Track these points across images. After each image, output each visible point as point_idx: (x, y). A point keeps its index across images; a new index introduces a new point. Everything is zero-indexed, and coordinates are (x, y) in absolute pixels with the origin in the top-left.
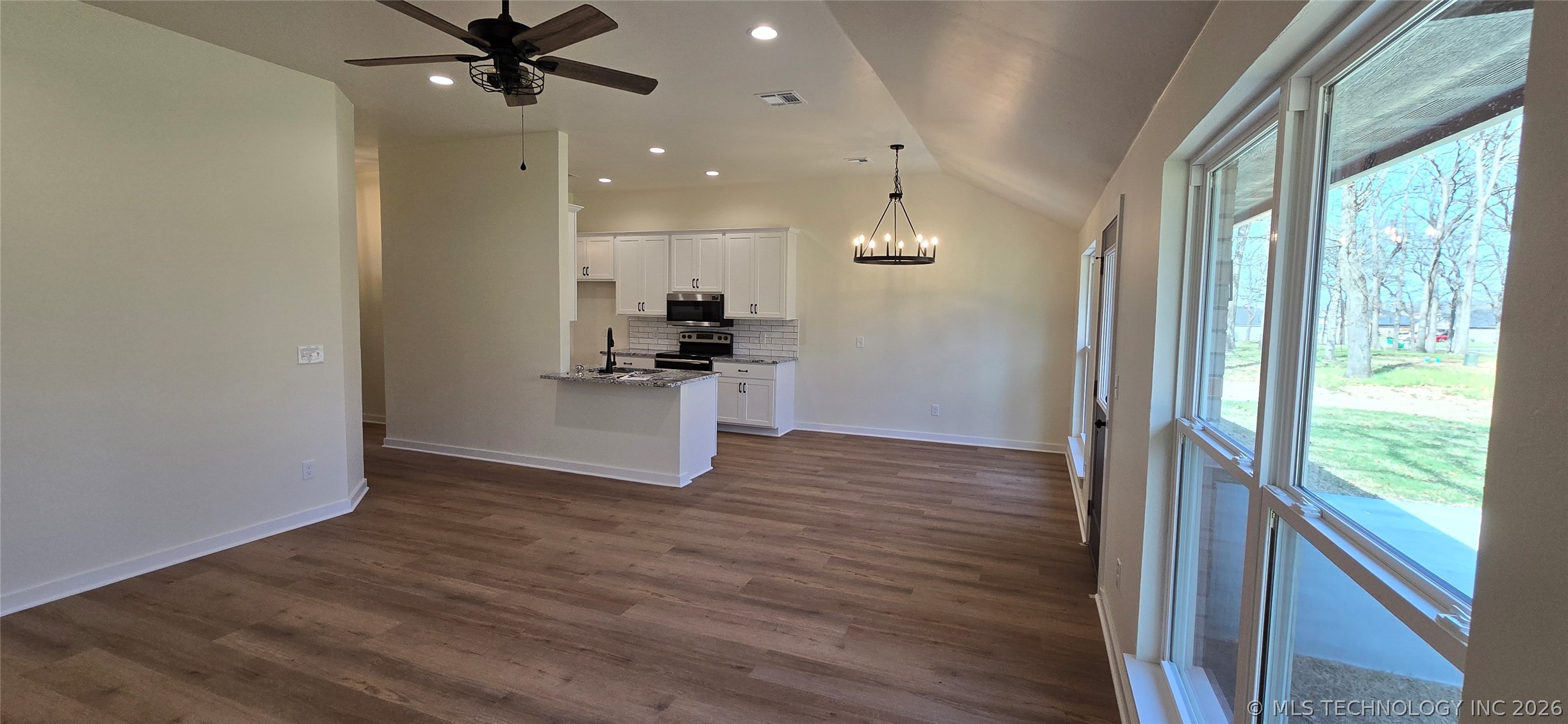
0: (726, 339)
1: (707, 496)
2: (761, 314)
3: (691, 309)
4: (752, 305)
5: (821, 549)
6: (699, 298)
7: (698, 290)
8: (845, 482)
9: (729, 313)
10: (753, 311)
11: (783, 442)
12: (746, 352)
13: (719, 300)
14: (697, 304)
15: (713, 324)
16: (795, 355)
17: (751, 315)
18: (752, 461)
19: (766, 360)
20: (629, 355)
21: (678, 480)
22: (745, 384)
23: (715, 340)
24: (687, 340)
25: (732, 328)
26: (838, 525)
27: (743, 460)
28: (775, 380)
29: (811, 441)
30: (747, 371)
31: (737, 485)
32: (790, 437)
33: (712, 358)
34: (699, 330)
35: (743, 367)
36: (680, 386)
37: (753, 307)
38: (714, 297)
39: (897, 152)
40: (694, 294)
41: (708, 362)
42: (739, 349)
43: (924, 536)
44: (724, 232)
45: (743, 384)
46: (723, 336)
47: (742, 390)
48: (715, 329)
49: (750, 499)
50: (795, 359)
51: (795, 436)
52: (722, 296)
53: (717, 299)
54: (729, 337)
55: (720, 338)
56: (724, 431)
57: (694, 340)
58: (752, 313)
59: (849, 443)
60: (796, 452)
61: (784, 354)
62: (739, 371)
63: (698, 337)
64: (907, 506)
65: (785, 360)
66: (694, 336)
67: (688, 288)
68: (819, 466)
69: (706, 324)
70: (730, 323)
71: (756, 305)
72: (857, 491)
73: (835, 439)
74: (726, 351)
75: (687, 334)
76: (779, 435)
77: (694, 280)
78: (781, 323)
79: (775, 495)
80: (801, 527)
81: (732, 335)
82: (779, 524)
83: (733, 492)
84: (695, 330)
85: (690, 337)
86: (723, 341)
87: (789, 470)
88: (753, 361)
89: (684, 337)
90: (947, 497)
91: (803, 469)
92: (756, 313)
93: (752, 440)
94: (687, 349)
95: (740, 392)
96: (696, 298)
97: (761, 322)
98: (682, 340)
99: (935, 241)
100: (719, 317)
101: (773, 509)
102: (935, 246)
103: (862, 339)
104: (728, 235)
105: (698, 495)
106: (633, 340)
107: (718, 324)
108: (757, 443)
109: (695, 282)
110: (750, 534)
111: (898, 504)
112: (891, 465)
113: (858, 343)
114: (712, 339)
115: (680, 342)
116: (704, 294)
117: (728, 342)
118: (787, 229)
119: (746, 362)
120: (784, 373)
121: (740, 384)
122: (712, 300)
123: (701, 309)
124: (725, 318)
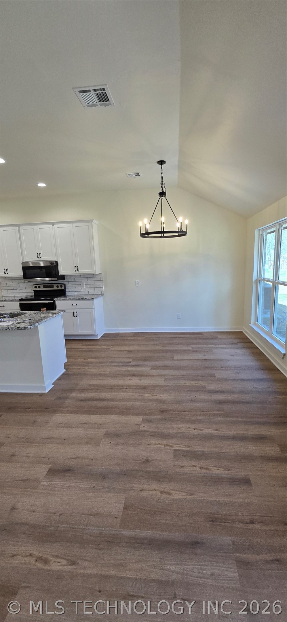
0: (61, 287)
1: (66, 398)
2: (82, 271)
3: (38, 271)
4: (75, 266)
5: (162, 442)
6: (42, 264)
7: (41, 259)
8: (149, 369)
9: (61, 272)
10: (76, 270)
11: (102, 343)
12: (74, 293)
13: (55, 265)
14: (41, 268)
15: (53, 279)
16: (103, 293)
17: (75, 272)
18: (89, 360)
19: (88, 298)
20: (2, 301)
21: (44, 388)
22: (76, 312)
23: (55, 288)
24: (38, 289)
25: (64, 280)
26: (163, 411)
27: (83, 360)
28: (94, 308)
29: (117, 340)
30: (77, 305)
31: (85, 382)
32: (105, 338)
33: (55, 299)
34: (44, 283)
35: (75, 302)
36: (37, 327)
37: (76, 268)
38: (51, 263)
39: (162, 166)
40: (38, 262)
41: (52, 302)
42: (69, 291)
43: (219, 410)
44: (53, 224)
45: (75, 312)
46: (59, 285)
47: (75, 315)
48: (54, 282)
49: (96, 395)
50: (102, 295)
51: (107, 337)
52: (57, 262)
53: (54, 264)
54: (63, 286)
55: (58, 287)
56: (69, 340)
57: (42, 288)
58: (76, 271)
59: (138, 338)
60: (111, 349)
61: (96, 293)
62: (72, 305)
63: (44, 287)
64: (194, 383)
65: (98, 296)
66: (42, 286)
67: (35, 259)
68: (129, 358)
69: (47, 279)
70: (63, 277)
71: (78, 266)
72: (160, 375)
73: (130, 337)
74: (62, 293)
75: (37, 286)
76: (99, 338)
77: (38, 253)
78: (93, 276)
79: (111, 388)
80: (139, 419)
81: (65, 284)
82: (123, 419)
83: (83, 390)
84: (43, 283)
85: (39, 287)
86: (59, 288)
87: (114, 364)
88: (80, 299)
89: (36, 287)
90: (211, 372)
91: (121, 362)
92: (78, 271)
93: (84, 343)
94: (38, 294)
95: (74, 317)
96: (40, 264)
97: (80, 276)
98: (35, 289)
99: (187, 222)
100: (56, 274)
101: (115, 403)
102: (187, 225)
103: (138, 281)
104: (56, 226)
105: (60, 398)
106: (4, 291)
107: (56, 279)
108: (88, 345)
109: (38, 255)
110: (108, 435)
111: (188, 383)
112: (167, 351)
113: (136, 284)
114: (53, 287)
115: (34, 291)
116: (45, 262)
117: (63, 288)
118: (92, 221)
119: (76, 300)
120: (98, 304)
121: (74, 312)
122: (50, 265)
123: (44, 271)
124: (59, 275)
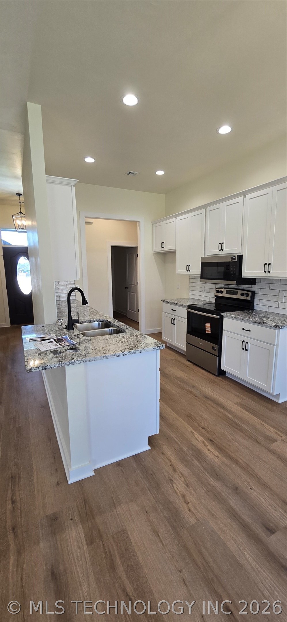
0: (248, 295)
2: (275, 273)
4: (265, 265)
7: (223, 252)
9: (247, 272)
10: (267, 270)
13: (237, 261)
17: (266, 275)
20: (174, 304)
23: (239, 296)
24: (220, 294)
25: (254, 286)
30: (250, 331)
35: (246, 325)
38: (232, 258)
41: (218, 317)
44: (245, 194)
46: (246, 293)
52: (240, 257)
53: (235, 259)
54: (250, 293)
55: (240, 294)
57: (224, 295)
58: (266, 272)
62: (243, 329)
63: (227, 293)
66: (224, 291)
67: (216, 251)
70: (252, 281)
71: (268, 265)
75: (219, 290)
77: (220, 244)
81: (253, 292)
85: (221, 292)
86: (244, 298)
89: (217, 292)
92: (270, 272)
98: (216, 294)
100: (236, 276)
104: (248, 196)
106: (191, 292)
107: (234, 282)
109: (221, 246)
114: (237, 295)
115: (215, 296)
116: (227, 256)
117: (249, 298)
122: (230, 261)
123: (222, 269)
124: (242, 277)
